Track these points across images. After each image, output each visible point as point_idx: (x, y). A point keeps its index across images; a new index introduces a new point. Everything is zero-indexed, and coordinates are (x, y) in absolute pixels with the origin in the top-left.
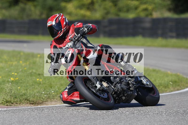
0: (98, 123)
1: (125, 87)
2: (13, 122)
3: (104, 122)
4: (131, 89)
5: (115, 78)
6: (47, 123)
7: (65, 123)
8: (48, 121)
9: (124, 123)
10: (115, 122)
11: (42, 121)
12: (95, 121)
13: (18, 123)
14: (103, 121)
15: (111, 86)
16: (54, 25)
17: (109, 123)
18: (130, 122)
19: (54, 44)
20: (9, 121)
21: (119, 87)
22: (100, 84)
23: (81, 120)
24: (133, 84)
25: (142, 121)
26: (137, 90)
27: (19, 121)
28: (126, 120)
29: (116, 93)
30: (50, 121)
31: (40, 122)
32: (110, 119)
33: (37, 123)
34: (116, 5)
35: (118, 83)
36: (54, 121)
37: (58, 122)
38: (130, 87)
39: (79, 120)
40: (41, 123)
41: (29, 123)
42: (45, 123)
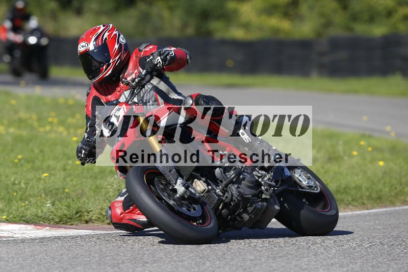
0: (303, 264)
1: (249, 193)
2: (121, 261)
3: (318, 263)
4: (264, 196)
5: (226, 170)
6: (194, 263)
7: (232, 263)
8: (195, 259)
9: (362, 264)
10: (340, 263)
11: (184, 258)
12: (297, 260)
13: (133, 262)
14: (314, 259)
15: (215, 190)
16: (93, 51)
17: (328, 264)
18: (375, 262)
19: (95, 93)
20: (113, 258)
21: (235, 192)
22: (184, 185)
23: (268, 257)
24: (270, 186)
25: (400, 260)
26: (282, 199)
27: (134, 258)
28: (365, 258)
29: (226, 205)
30: (200, 260)
31: (179, 261)
32: (330, 256)
33: (173, 263)
34: (345, 7)
35: (232, 182)
36: (209, 259)
37: (218, 262)
38: (262, 192)
39: (263, 258)
40: (181, 263)
41: (155, 263)
42: (189, 264)
